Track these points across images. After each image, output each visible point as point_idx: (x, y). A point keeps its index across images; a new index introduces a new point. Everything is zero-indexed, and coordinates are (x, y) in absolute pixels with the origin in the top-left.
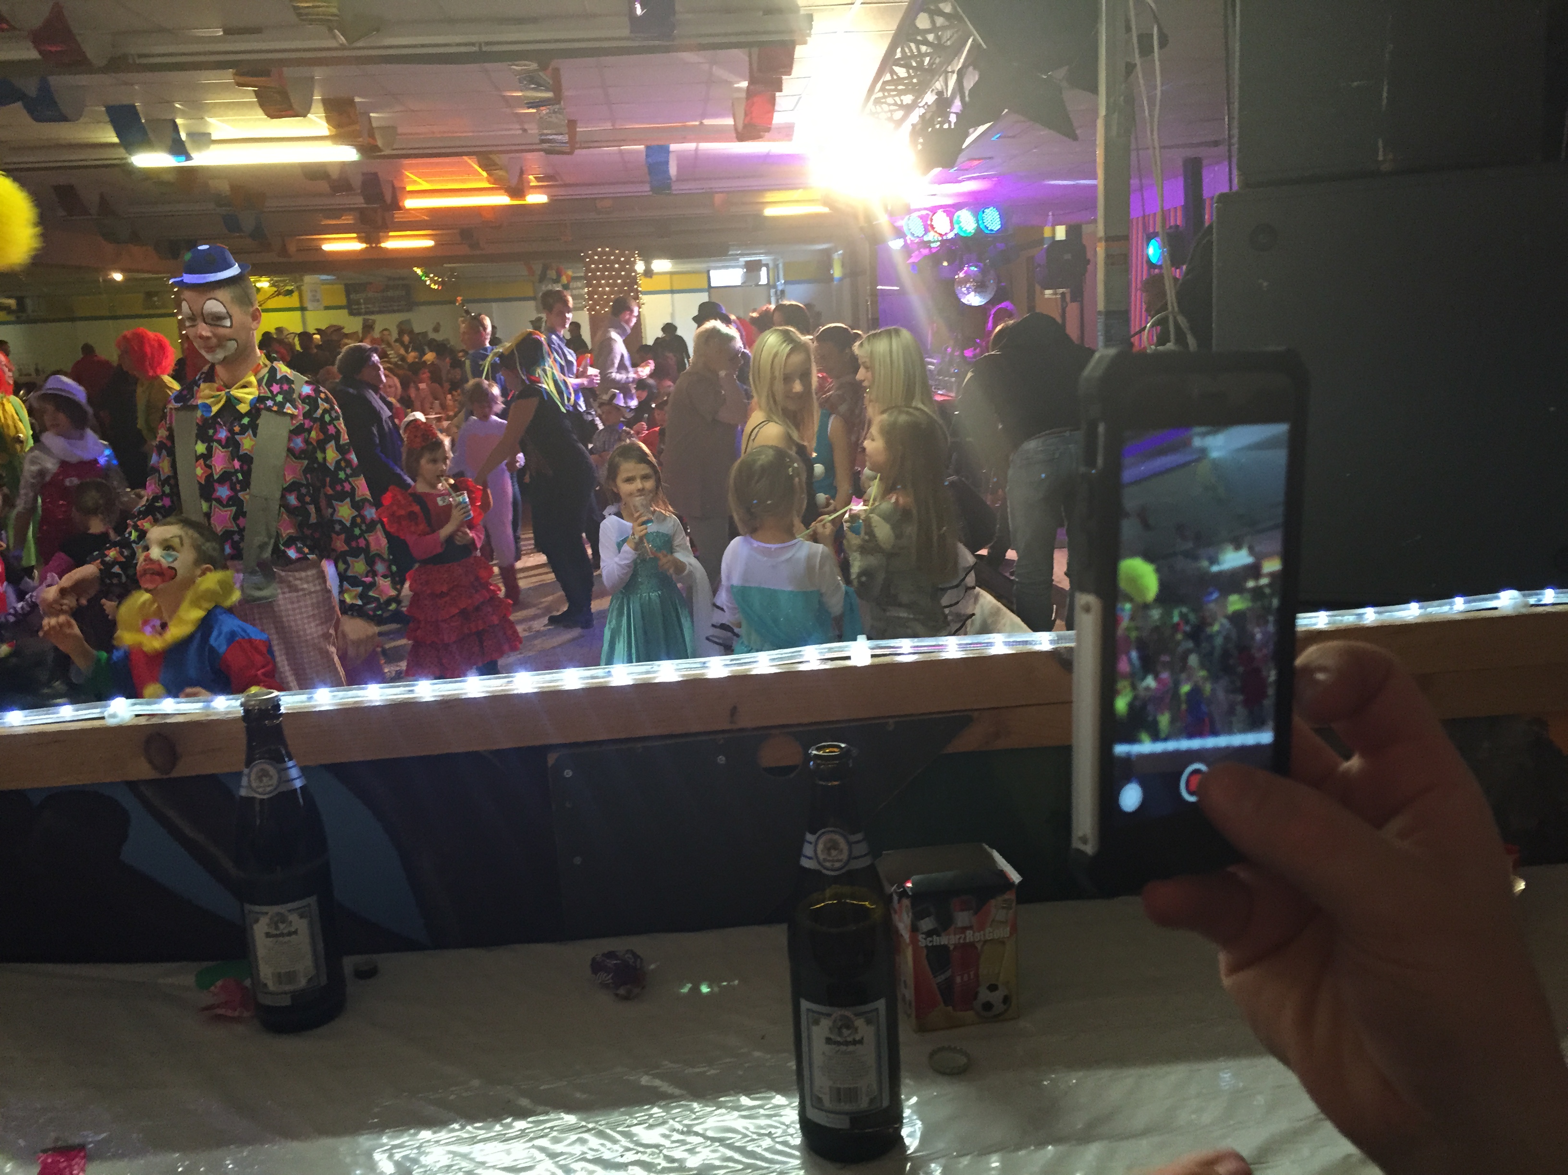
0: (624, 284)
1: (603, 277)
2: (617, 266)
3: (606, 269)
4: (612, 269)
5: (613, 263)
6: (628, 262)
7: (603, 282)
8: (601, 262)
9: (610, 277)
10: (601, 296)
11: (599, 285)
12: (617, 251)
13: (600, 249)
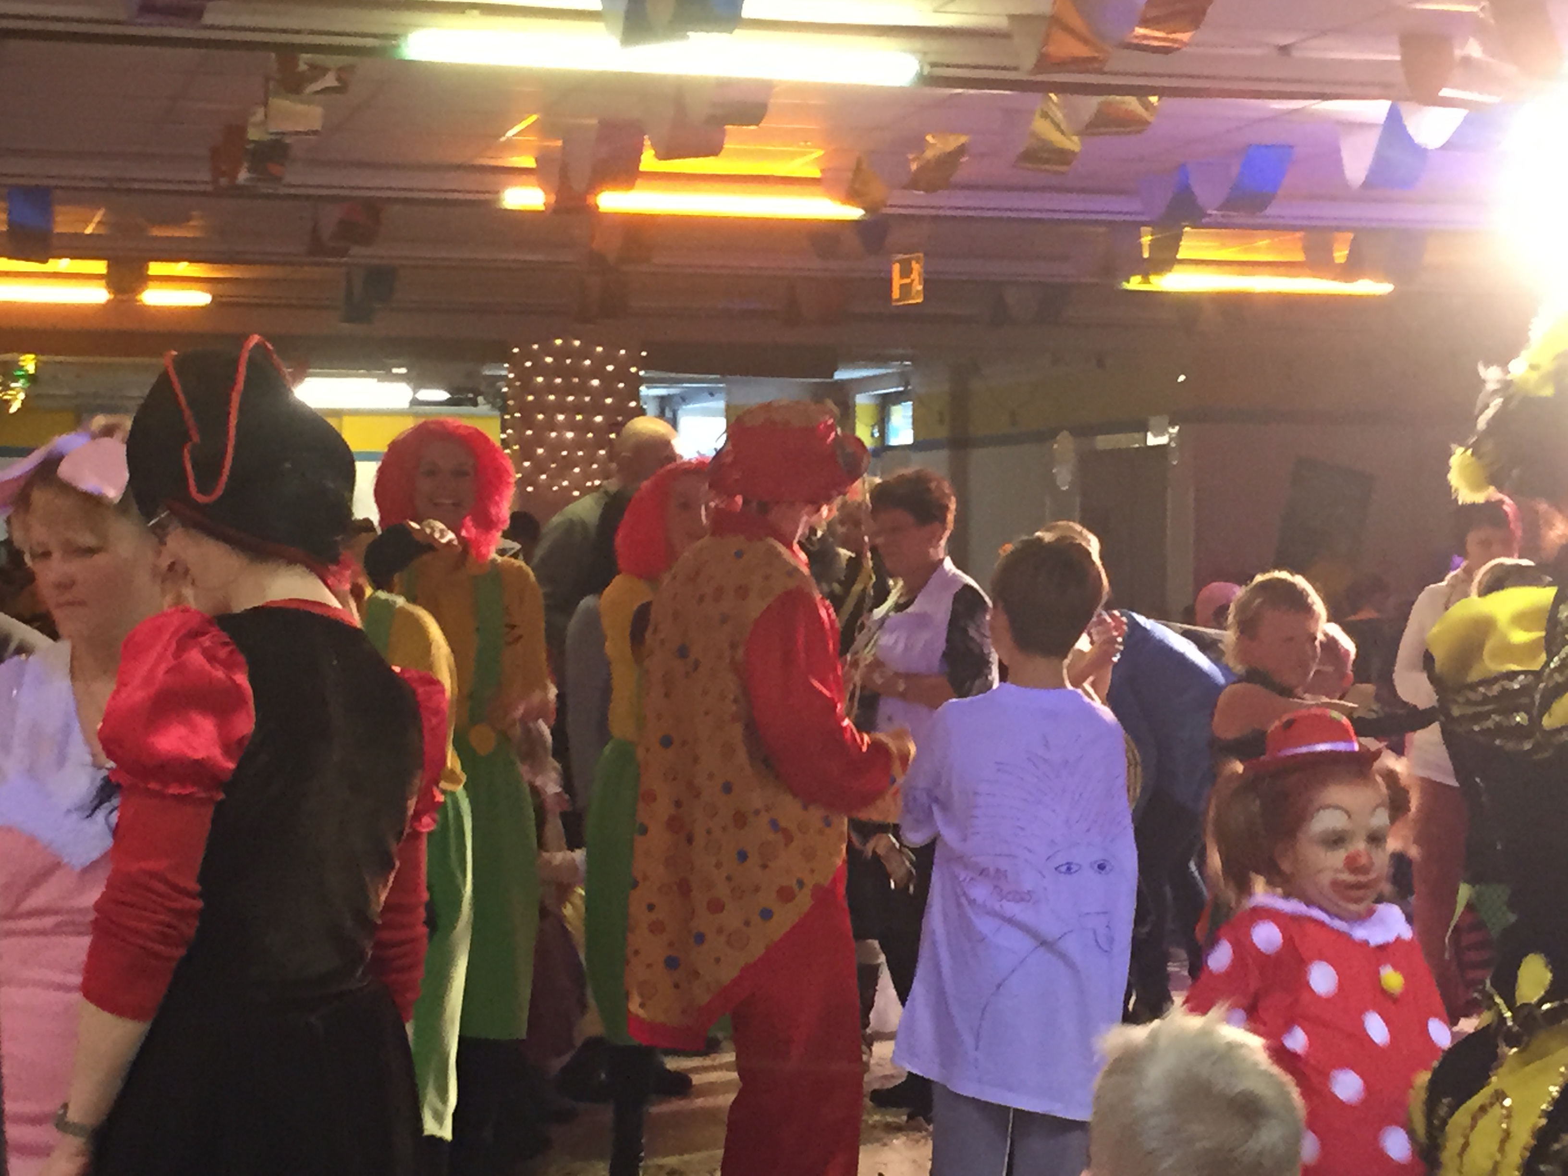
3: (569, 388)
4: (583, 388)
5: (586, 375)
6: (621, 374)
7: (561, 417)
8: (558, 369)
9: (578, 408)
10: (554, 448)
11: (552, 425)
12: (599, 349)
13: (558, 342)
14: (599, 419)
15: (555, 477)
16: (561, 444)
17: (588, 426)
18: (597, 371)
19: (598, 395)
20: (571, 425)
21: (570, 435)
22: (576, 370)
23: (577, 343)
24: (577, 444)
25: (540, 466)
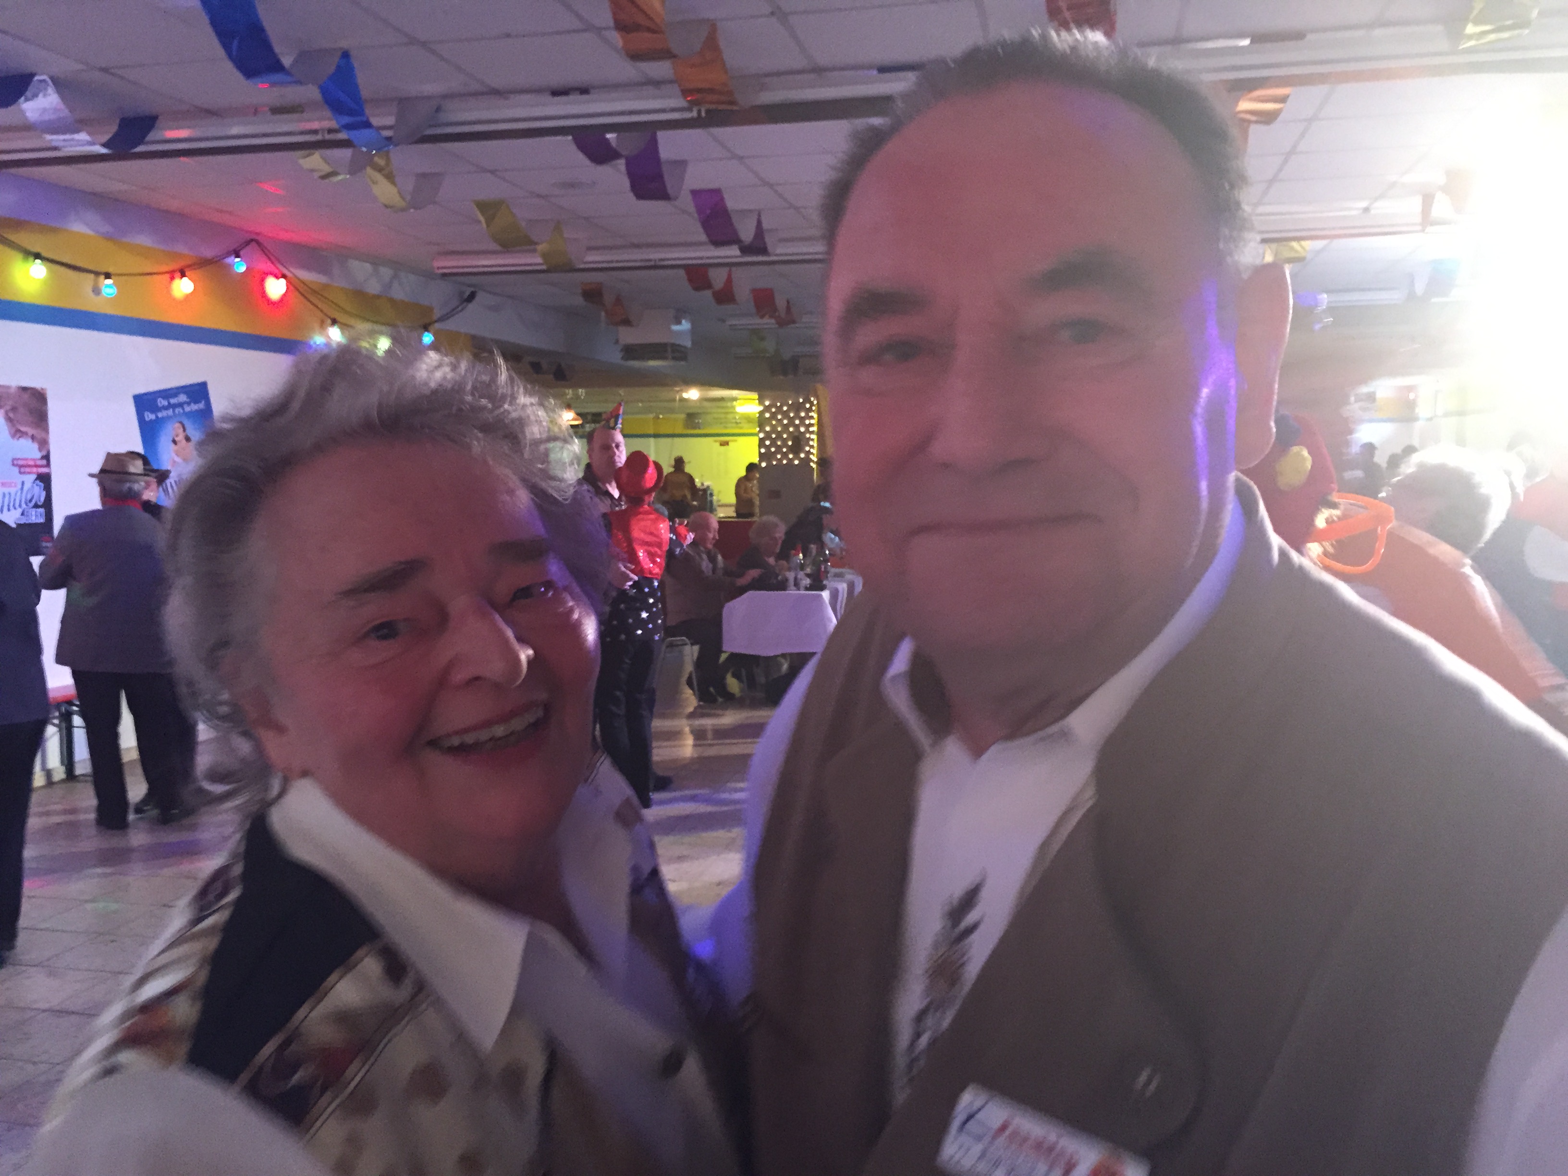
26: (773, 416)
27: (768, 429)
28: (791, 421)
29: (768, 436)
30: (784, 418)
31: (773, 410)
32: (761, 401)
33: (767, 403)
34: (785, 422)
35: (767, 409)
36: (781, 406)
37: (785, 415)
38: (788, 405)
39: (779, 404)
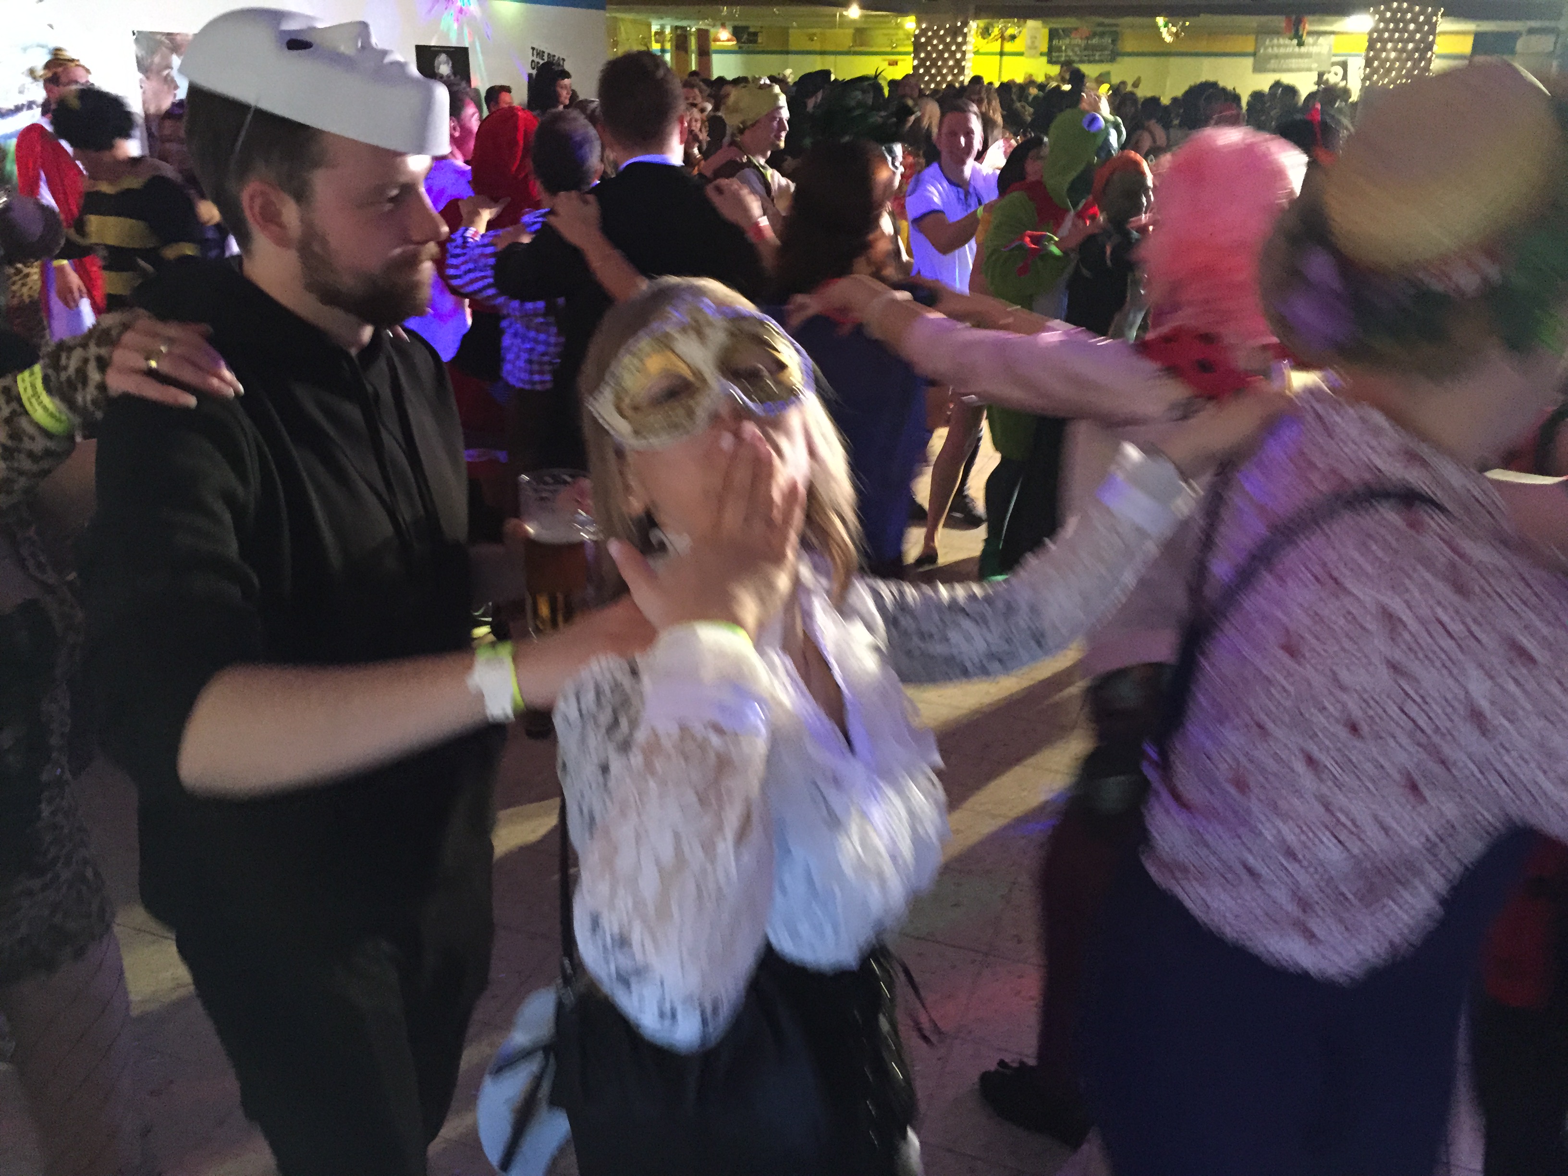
0: (1416, 49)
1: (1391, 39)
2: (1412, 26)
3: (1396, 29)
4: (1405, 29)
5: (1407, 23)
6: (1428, 21)
7: (1390, 45)
8: (1393, 19)
9: (1400, 40)
10: (1383, 62)
11: (1384, 49)
12: (1417, 8)
13: (1395, 5)
14: (1411, 46)
15: (1382, 78)
16: (1387, 59)
17: (1404, 50)
18: (1414, 20)
19: (1412, 34)
20: (1395, 49)
21: (1393, 55)
22: (1402, 19)
23: (1405, 5)
24: (1397, 59)
25: (1375, 71)
26: (929, 40)
27: (922, 55)
28: (947, 46)
29: (922, 63)
30: (939, 43)
31: (930, 34)
32: (919, 22)
33: (924, 26)
34: (941, 47)
35: (923, 32)
36: (938, 30)
37: (942, 39)
38: (946, 30)
39: (935, 28)
